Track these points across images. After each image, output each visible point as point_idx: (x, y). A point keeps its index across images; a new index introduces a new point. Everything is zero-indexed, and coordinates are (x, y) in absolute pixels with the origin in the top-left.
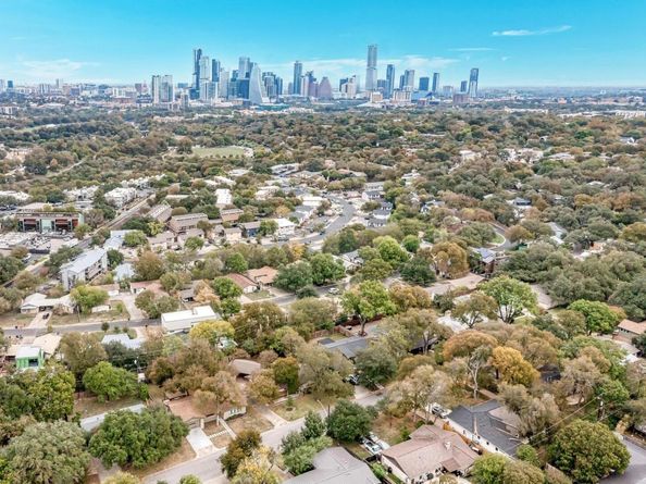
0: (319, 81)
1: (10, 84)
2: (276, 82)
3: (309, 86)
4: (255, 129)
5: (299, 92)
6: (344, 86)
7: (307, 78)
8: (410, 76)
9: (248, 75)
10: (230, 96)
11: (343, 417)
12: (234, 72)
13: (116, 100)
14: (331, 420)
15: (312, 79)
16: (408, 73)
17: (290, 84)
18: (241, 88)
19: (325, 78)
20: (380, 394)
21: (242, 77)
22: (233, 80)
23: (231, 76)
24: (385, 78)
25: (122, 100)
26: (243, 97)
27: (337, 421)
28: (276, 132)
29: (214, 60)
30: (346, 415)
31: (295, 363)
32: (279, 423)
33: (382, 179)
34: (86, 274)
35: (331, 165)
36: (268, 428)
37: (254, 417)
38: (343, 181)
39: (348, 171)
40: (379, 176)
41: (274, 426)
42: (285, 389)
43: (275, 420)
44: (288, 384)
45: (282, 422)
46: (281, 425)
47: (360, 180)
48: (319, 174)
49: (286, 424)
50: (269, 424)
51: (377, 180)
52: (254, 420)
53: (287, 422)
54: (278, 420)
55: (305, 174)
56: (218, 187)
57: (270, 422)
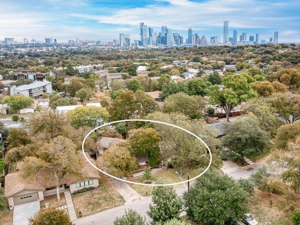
0: (201, 37)
1: (55, 40)
2: (180, 38)
3: (196, 40)
4: (168, 51)
5: (191, 43)
6: (213, 40)
7: (195, 36)
8: (245, 36)
9: (166, 34)
10: (158, 44)
11: (206, 192)
12: (160, 33)
13: (104, 45)
14: (191, 196)
15: (197, 37)
16: (243, 34)
17: (187, 39)
18: (163, 40)
19: (203, 36)
20: (250, 169)
21: (163, 35)
22: (159, 36)
23: (158, 35)
24: (233, 37)
25: (106, 45)
26: (164, 44)
27: (198, 197)
28: (177, 52)
29: (149, 28)
30: (211, 189)
31: (155, 134)
32: (133, 198)
33: (234, 64)
34: (30, 93)
35: (205, 60)
36: (117, 204)
37: (106, 190)
38: (212, 64)
39: (215, 61)
40: (232, 62)
41: (125, 201)
42: (147, 163)
43: (129, 195)
44: (149, 157)
45: (135, 197)
46: (133, 201)
47: (222, 64)
48: (199, 63)
49: (140, 199)
50: (120, 199)
51: (232, 64)
52: (104, 195)
53: (142, 197)
54: (132, 195)
55: (191, 64)
56: (140, 65)
57: (121, 197)
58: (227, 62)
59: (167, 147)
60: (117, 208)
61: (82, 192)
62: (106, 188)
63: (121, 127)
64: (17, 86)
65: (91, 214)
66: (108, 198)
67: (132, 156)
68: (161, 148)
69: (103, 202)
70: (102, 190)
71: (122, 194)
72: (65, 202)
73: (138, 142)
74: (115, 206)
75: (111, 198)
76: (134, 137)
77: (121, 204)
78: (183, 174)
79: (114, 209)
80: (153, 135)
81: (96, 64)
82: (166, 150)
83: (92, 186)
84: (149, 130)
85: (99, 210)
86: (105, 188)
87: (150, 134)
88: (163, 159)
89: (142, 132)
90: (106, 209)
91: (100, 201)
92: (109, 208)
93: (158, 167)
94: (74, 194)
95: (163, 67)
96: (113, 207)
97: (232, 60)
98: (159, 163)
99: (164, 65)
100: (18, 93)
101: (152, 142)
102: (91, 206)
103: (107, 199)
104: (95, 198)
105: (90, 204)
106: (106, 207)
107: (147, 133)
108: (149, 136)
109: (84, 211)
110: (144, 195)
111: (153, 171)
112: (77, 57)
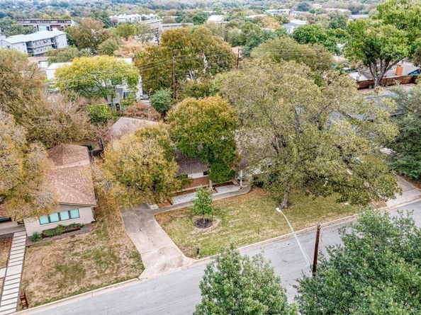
31: (226, 109)
32: (163, 259)
33: (367, 13)
34: (28, 49)
35: (318, 8)
36: (124, 275)
37: (106, 235)
38: (328, 13)
39: (334, 9)
40: (363, 11)
41: (143, 269)
42: (205, 173)
43: (155, 251)
44: (210, 161)
45: (169, 258)
46: (164, 267)
47: (345, 13)
48: (308, 13)
49: (180, 265)
50: (132, 262)
51: (361, 13)
52: (99, 245)
53: (186, 259)
54: (162, 252)
55: (295, 13)
56: (213, 14)
57: (137, 256)
58: (355, 10)
59: (254, 140)
60: (121, 286)
61: (51, 236)
62: (108, 229)
63: (161, 98)
64: (7, 36)
65: (55, 299)
66: (104, 255)
67: (170, 160)
68: (239, 143)
69: (90, 267)
70: (97, 232)
71: (140, 248)
72: (5, 259)
73: (186, 126)
74: (117, 281)
75: (113, 256)
76: (178, 115)
77: (131, 275)
78: (289, 204)
79: (112, 289)
80: (220, 111)
81: (147, 13)
82: (252, 148)
83: (77, 222)
84: (212, 101)
85: (76, 288)
86: (105, 228)
87: (214, 108)
88: (243, 167)
89: (197, 105)
90: (93, 288)
91: (85, 262)
92: (101, 286)
93: (231, 183)
94: (34, 239)
95: (250, 17)
96: (110, 283)
97: (362, 8)
98: (233, 174)
99: (251, 14)
100: (9, 47)
101: (217, 129)
102: (59, 276)
103: (103, 259)
104: (76, 254)
105: (59, 268)
106: (95, 282)
107: (207, 108)
108: (212, 113)
109: (39, 288)
110: (190, 253)
111: (220, 193)
112: (121, 7)
